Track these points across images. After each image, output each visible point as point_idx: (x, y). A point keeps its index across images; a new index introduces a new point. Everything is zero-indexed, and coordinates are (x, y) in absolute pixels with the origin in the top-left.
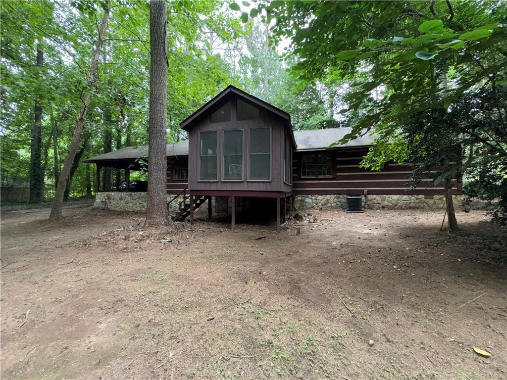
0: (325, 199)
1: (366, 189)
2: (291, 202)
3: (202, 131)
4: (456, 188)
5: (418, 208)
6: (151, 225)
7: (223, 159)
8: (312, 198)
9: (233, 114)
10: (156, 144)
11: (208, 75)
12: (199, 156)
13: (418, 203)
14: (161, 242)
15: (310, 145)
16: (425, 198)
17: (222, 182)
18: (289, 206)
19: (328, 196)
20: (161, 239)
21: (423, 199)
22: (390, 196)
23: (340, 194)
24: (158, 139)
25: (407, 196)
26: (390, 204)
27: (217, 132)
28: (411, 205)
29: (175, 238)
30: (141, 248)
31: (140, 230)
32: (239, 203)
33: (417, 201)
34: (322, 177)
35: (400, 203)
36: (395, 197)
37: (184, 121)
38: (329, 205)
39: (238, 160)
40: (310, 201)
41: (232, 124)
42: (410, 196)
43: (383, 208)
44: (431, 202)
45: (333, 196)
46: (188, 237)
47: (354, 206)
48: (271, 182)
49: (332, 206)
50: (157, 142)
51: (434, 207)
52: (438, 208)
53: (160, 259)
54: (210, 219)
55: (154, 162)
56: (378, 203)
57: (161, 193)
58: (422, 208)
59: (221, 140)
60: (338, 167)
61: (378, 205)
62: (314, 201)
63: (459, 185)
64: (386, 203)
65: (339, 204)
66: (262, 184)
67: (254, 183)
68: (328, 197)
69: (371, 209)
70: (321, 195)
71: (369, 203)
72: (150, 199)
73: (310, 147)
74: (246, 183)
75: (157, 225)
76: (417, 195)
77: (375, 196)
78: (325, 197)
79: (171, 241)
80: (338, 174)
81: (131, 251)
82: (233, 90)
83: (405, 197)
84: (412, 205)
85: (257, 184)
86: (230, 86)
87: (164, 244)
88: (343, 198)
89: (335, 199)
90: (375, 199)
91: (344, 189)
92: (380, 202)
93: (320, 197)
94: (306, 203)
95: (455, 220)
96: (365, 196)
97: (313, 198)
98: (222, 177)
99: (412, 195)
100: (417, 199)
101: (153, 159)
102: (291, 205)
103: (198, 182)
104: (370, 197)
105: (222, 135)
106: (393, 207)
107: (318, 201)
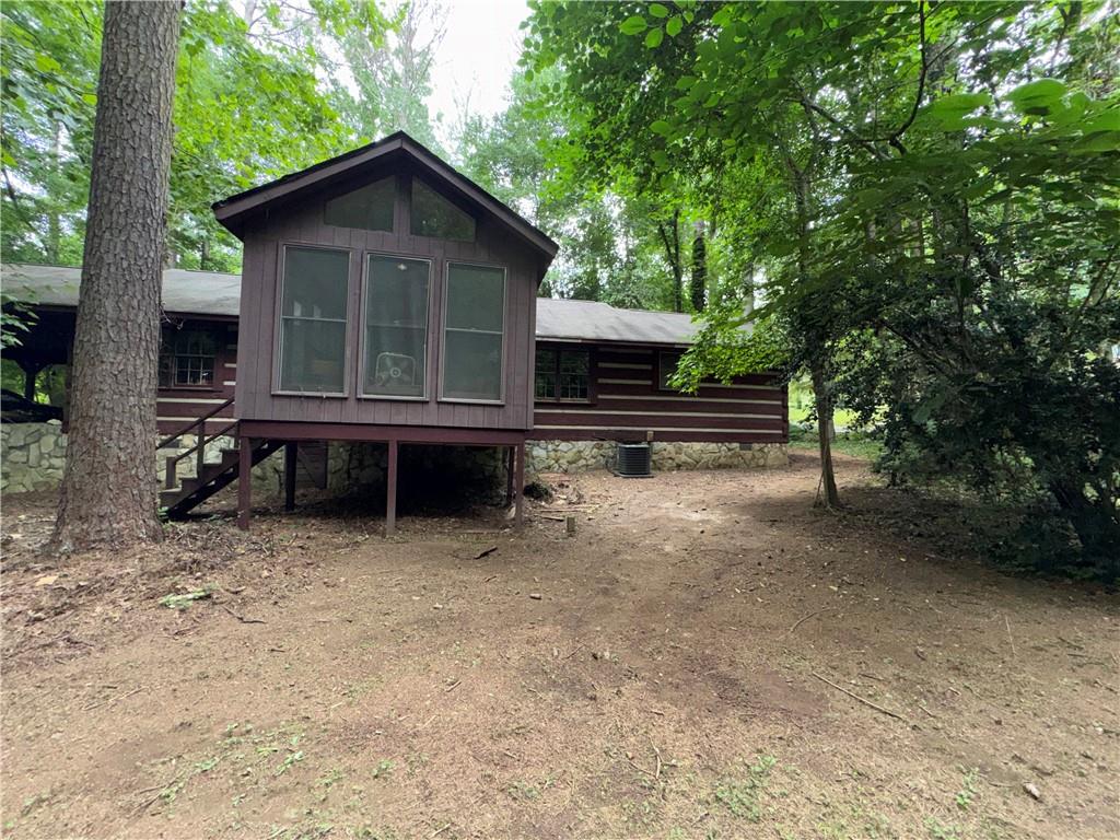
0: (574, 450)
1: (651, 430)
2: (501, 456)
3: (293, 242)
4: (780, 432)
5: (730, 467)
6: (83, 544)
7: (364, 333)
8: (546, 448)
9: (401, 216)
10: (125, 250)
11: (278, 96)
12: (280, 317)
13: (731, 457)
14: (165, 606)
15: (547, 328)
16: (741, 449)
17: (359, 400)
18: (496, 467)
19: (580, 443)
20: (164, 594)
21: (738, 450)
22: (689, 444)
23: (604, 440)
24: (134, 236)
25: (714, 445)
26: (689, 460)
27: (348, 253)
28: (720, 461)
29: (217, 582)
30: (71, 642)
31: (39, 566)
32: (361, 462)
33: (730, 453)
34: (568, 400)
35: (706, 457)
36: (697, 446)
37: (232, 200)
38: (583, 462)
39: (409, 341)
40: (543, 453)
41: (397, 240)
42: (720, 445)
43: (679, 467)
44: (748, 454)
45: (590, 444)
46: (266, 573)
47: (636, 464)
48: (503, 406)
49: (587, 466)
50: (130, 247)
51: (753, 464)
52: (758, 466)
53: (203, 677)
54: (291, 507)
55: (111, 313)
56: (670, 458)
57: (138, 428)
58: (736, 467)
59: (361, 282)
60: (600, 381)
61: (670, 461)
62: (552, 454)
63: (785, 425)
64: (683, 458)
65: (603, 461)
66: (480, 410)
67: (457, 407)
68: (581, 445)
69: (659, 469)
70: (567, 440)
72: (83, 448)
73: (547, 334)
74: (433, 406)
75: (118, 546)
76: (730, 442)
77: (664, 444)
78: (574, 446)
79: (208, 597)
80: (600, 397)
81: (20, 665)
82: (408, 148)
83: (712, 446)
84: (722, 460)
85: (465, 409)
86: (401, 135)
87: (182, 611)
88: (609, 447)
89: (595, 450)
90: (665, 450)
91: (612, 428)
92: (673, 455)
93: (564, 446)
94: (533, 458)
95: (835, 485)
96: (649, 443)
97: (550, 447)
98: (360, 386)
99: (722, 442)
100: (729, 450)
101: (109, 304)
102: (500, 462)
103: (273, 396)
104: (658, 446)
105: (366, 266)
106: (694, 466)
107: (559, 454)
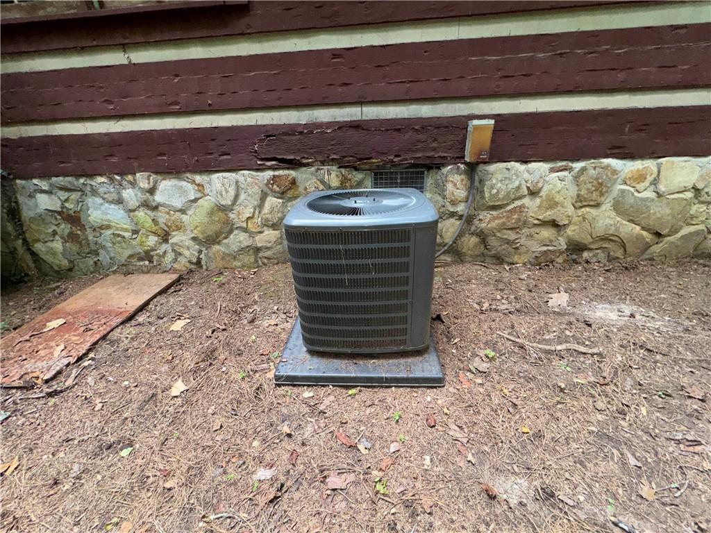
0: (206, 204)
8: (120, 200)
19: (218, 178)
22: (650, 164)
23: (294, 164)
40: (115, 215)
45: (251, 181)
61: (547, 233)
62: (143, 216)
64: (605, 219)
68: (220, 184)
71: (487, 221)
78: (201, 189)
90: (533, 193)
93: (171, 191)
96: (472, 168)
97: (129, 195)
104: (505, 176)
107: (162, 217)
